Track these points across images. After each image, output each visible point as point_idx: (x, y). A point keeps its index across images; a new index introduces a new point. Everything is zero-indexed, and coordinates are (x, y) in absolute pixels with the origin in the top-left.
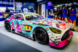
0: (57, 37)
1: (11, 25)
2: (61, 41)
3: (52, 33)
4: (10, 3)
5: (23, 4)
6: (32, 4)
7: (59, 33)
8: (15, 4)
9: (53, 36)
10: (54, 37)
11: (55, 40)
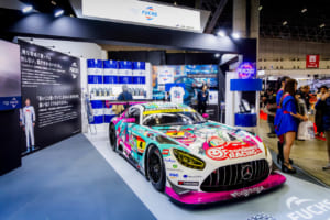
0: (185, 176)
1: (117, 133)
2: (200, 191)
3: (177, 163)
4: (137, 73)
5: (178, 73)
6: (207, 71)
7: (198, 168)
8: (153, 72)
9: (176, 172)
10: (177, 175)
11: (180, 183)
